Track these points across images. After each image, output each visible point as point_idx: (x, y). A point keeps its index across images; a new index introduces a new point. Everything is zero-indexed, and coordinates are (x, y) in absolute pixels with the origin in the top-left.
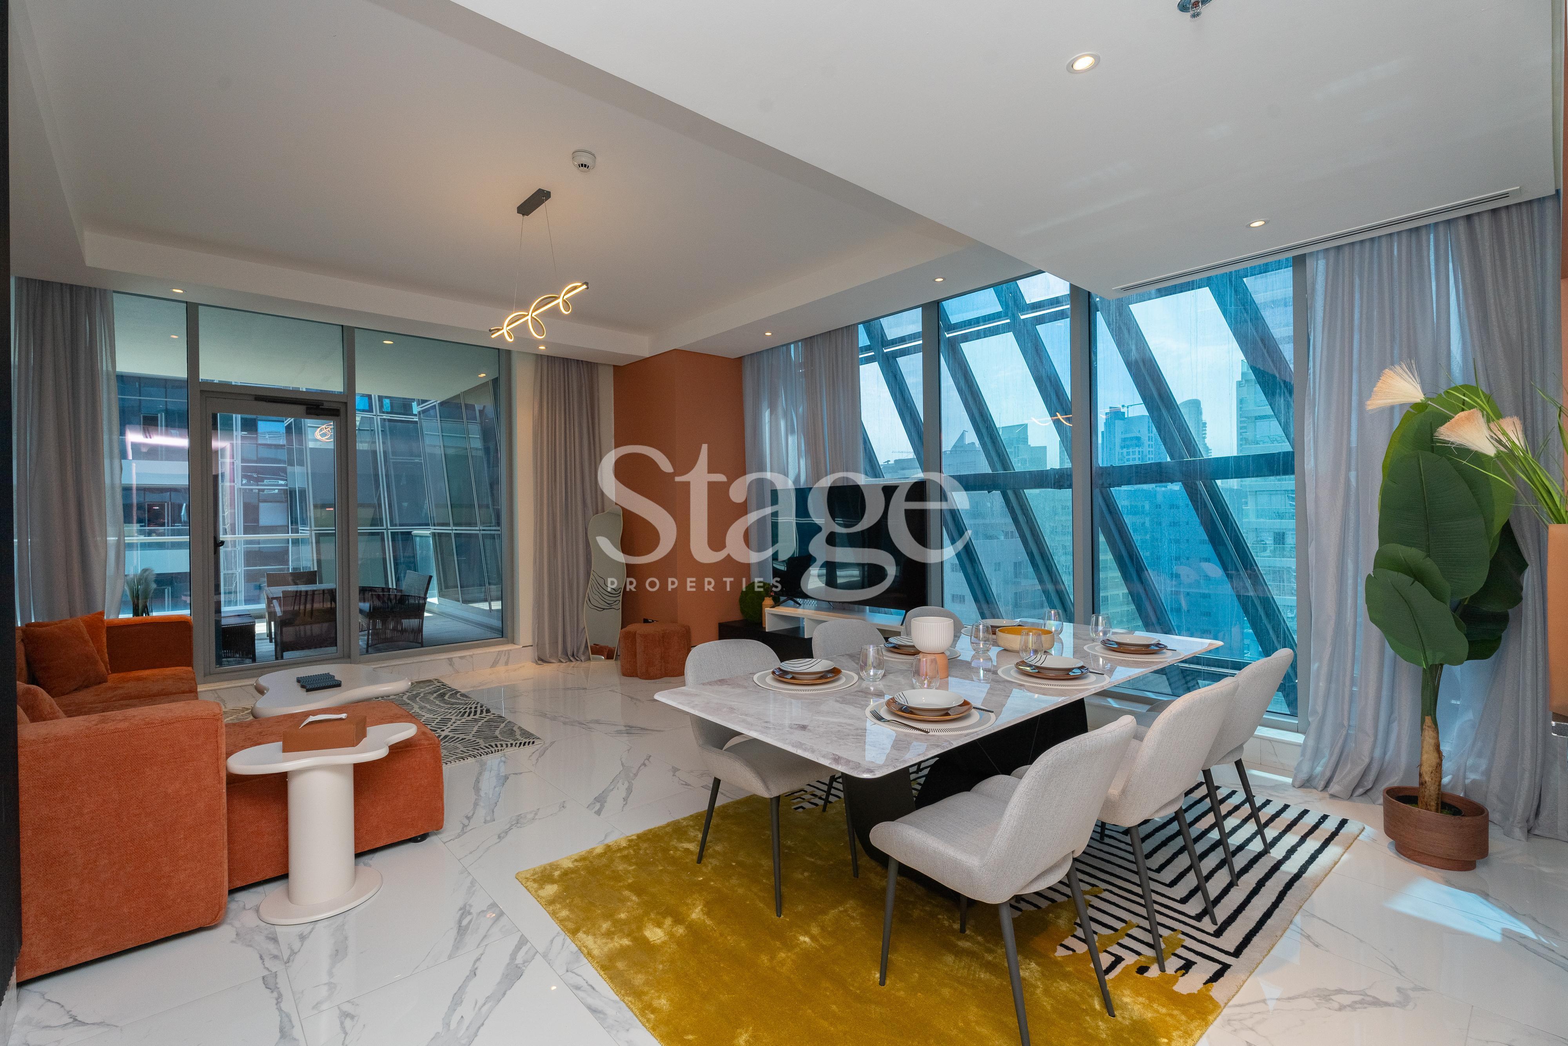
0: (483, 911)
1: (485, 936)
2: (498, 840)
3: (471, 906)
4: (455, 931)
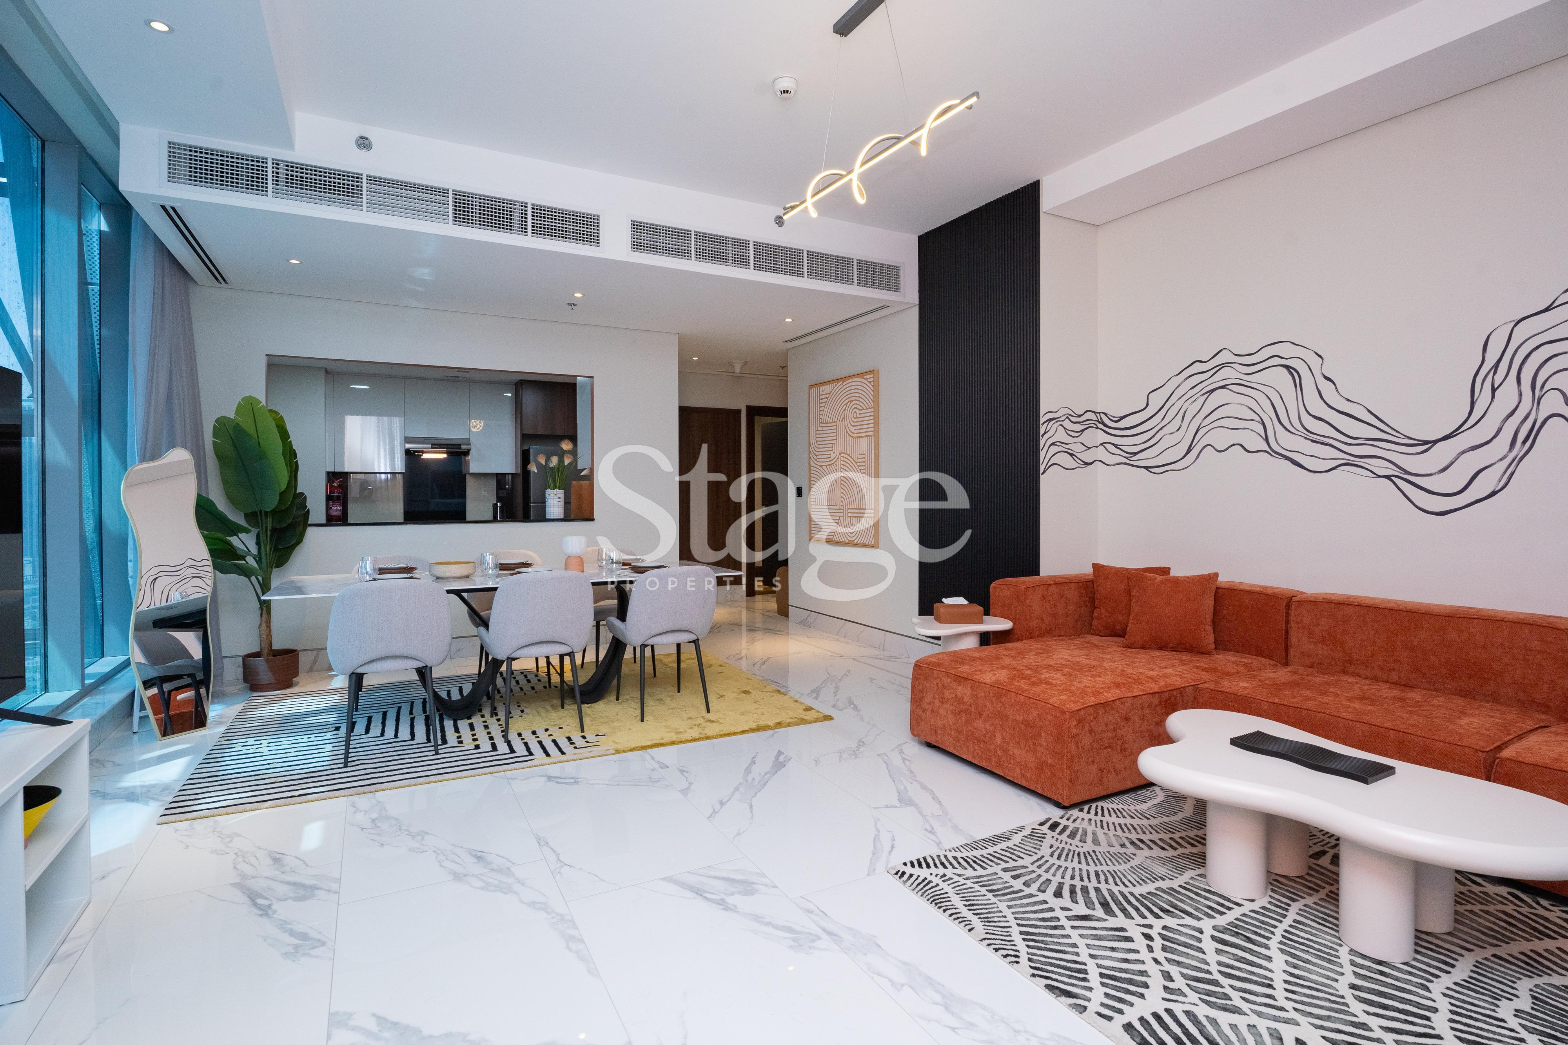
0: (845, 709)
2: (862, 740)
3: (854, 711)
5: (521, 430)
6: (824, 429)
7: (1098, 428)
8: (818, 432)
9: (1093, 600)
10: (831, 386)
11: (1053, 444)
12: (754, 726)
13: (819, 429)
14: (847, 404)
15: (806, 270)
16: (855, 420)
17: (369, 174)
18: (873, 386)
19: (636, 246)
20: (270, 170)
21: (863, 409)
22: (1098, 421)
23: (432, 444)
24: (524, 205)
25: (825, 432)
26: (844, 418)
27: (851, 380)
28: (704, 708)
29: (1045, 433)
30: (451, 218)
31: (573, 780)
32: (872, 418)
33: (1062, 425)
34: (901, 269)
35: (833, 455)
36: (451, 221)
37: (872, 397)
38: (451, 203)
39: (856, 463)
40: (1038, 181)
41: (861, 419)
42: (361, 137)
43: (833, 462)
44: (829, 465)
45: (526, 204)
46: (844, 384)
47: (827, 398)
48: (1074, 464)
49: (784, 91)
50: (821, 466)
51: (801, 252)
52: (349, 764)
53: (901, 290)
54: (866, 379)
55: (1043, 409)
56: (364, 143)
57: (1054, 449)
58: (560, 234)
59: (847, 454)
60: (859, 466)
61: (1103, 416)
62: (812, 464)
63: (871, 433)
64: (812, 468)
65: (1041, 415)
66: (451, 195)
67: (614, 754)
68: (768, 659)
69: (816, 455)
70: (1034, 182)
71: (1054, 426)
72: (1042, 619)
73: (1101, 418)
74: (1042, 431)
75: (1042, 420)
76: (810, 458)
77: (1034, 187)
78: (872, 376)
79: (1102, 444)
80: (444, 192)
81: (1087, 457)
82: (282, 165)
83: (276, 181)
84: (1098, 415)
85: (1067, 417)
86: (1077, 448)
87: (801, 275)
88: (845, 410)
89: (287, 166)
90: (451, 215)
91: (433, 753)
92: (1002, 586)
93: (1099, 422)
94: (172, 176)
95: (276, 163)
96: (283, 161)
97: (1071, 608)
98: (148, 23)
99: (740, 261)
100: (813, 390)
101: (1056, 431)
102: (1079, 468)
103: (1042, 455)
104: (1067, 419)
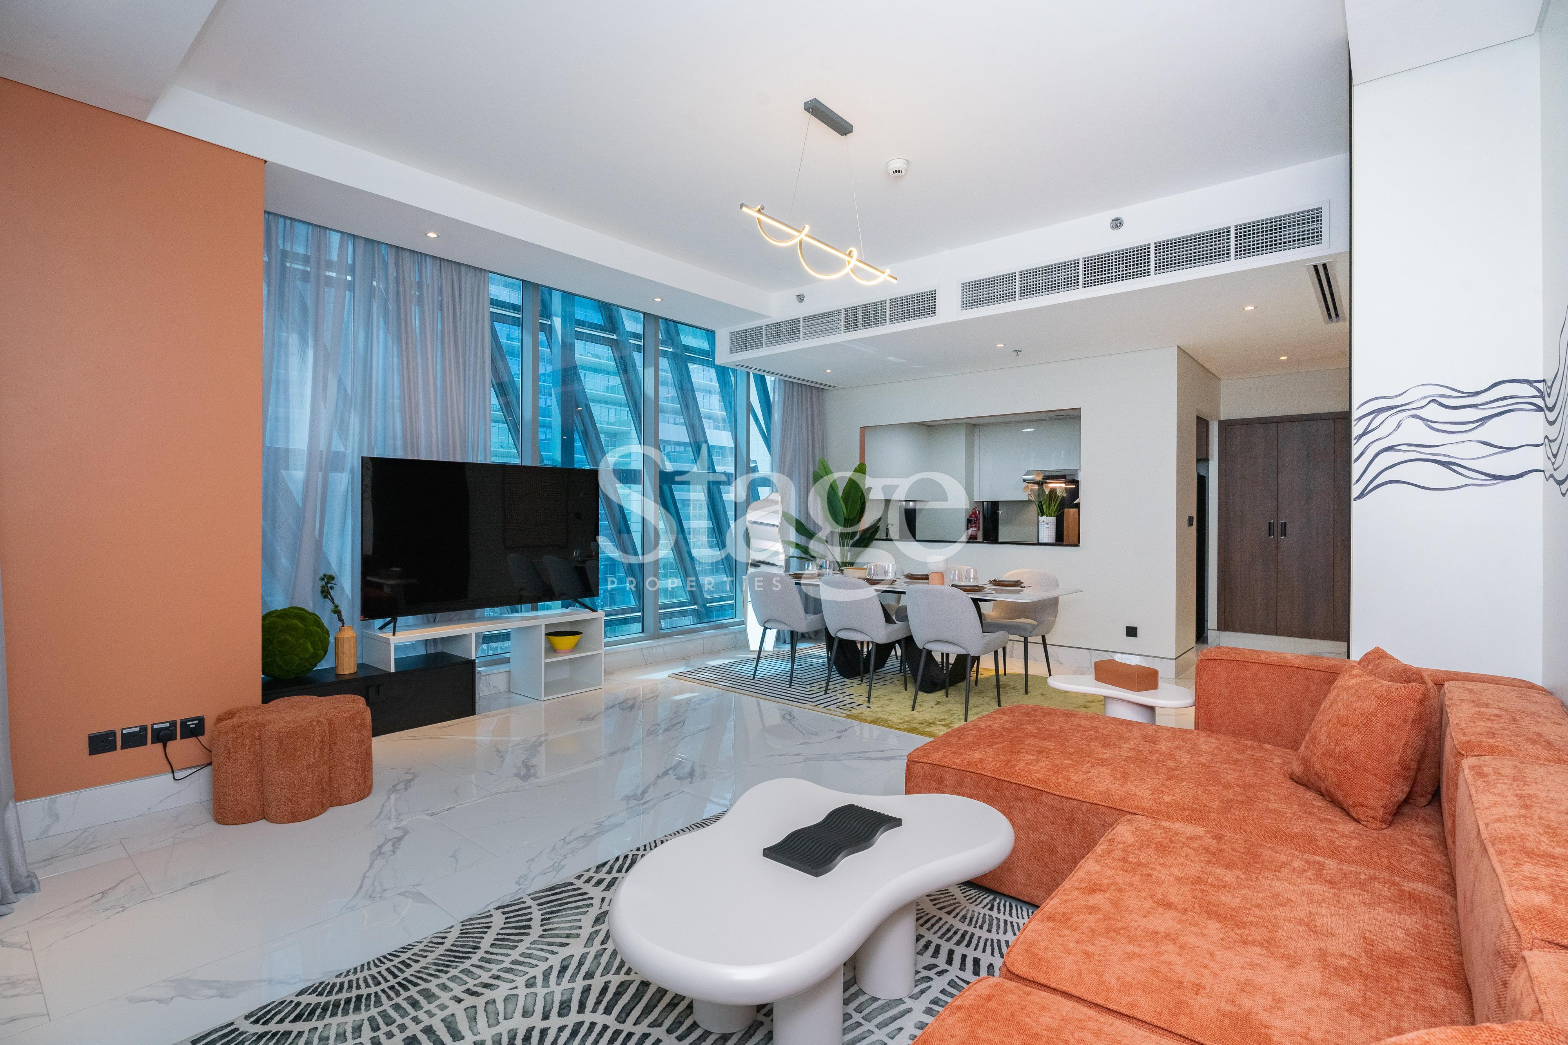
11: (1388, 449)
15: (1152, 267)
17: (804, 316)
19: (966, 303)
20: (764, 332)
24: (884, 302)
29: (1365, 433)
30: (843, 329)
33: (1416, 416)
34: (1323, 209)
38: (843, 319)
42: (798, 296)
45: (886, 301)
48: (1459, 481)
49: (896, 171)
51: (1146, 247)
57: (1388, 459)
65: (1355, 405)
66: (842, 313)
71: (1389, 421)
74: (1356, 430)
75: (1357, 413)
81: (1503, 465)
82: (770, 327)
83: (767, 337)
85: (1434, 401)
86: (1463, 451)
87: (1148, 273)
90: (843, 326)
94: (732, 351)
95: (767, 327)
99: (1070, 283)
101: (1398, 426)
102: (1471, 487)
103: (1356, 469)
104: (1432, 405)
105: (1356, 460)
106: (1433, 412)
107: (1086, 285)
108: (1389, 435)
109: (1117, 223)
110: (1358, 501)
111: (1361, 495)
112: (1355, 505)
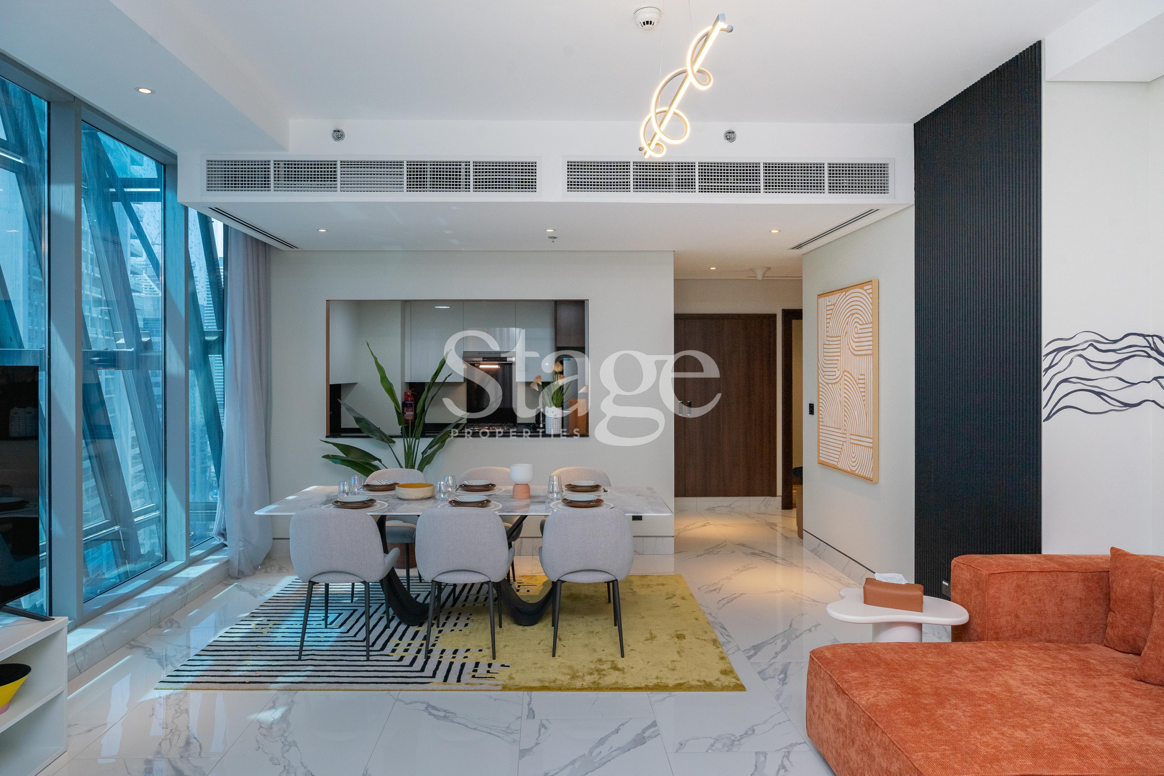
0: (771, 678)
1: (770, 665)
2: (755, 728)
3: (779, 683)
4: (788, 673)
5: (556, 344)
6: (831, 343)
7: (1149, 356)
8: (825, 346)
9: (1108, 597)
10: (836, 296)
11: (1066, 380)
12: (653, 682)
13: (827, 343)
14: (849, 317)
15: (762, 184)
16: (856, 336)
17: (343, 159)
18: (871, 298)
19: (572, 186)
20: (272, 170)
21: (864, 324)
22: (1150, 347)
23: (483, 358)
24: (467, 163)
25: (830, 346)
26: (846, 333)
27: (853, 291)
28: (617, 649)
29: (1050, 367)
30: (405, 186)
31: (442, 714)
32: (871, 334)
33: (1081, 356)
34: (890, 166)
35: (838, 373)
36: (405, 189)
37: (871, 311)
38: (405, 173)
39: (858, 384)
40: (1040, 42)
41: (861, 335)
42: (335, 131)
43: (837, 380)
44: (834, 383)
45: (469, 162)
46: (847, 294)
47: (832, 309)
48: (1105, 407)
49: (647, 22)
50: (828, 384)
51: (757, 165)
52: (303, 658)
53: (890, 191)
54: (866, 290)
55: (1046, 335)
56: (338, 135)
57: (1066, 388)
58: (505, 185)
59: (850, 373)
60: (859, 388)
61: (1156, 340)
62: (820, 381)
63: (870, 352)
64: (820, 385)
65: (1044, 343)
66: (405, 166)
67: (501, 690)
68: (742, 594)
69: (824, 372)
70: (1035, 44)
71: (1066, 358)
72: (1017, 617)
73: (1154, 343)
74: (1045, 364)
75: (1044, 351)
76: (818, 374)
77: (1035, 50)
78: (870, 287)
79: (1156, 379)
80: (399, 164)
81: (1130, 396)
82: (282, 165)
83: (277, 178)
84: (1150, 339)
85: (1091, 345)
86: (1108, 385)
87: (757, 190)
88: (847, 323)
89: (285, 164)
90: (405, 183)
91: (365, 658)
92: (962, 565)
93: (1152, 349)
94: (210, 187)
95: (277, 163)
96: (282, 161)
97: (1070, 605)
98: (137, 89)
99: (686, 185)
100: (821, 300)
101: (1071, 363)
102: (1113, 412)
103: (1045, 395)
104: (1091, 347)
105: (1045, 389)
106: (1091, 353)
107: (702, 190)
108: (1065, 369)
109: (730, 136)
110: (1046, 422)
111: (1048, 418)
112: (1044, 424)
